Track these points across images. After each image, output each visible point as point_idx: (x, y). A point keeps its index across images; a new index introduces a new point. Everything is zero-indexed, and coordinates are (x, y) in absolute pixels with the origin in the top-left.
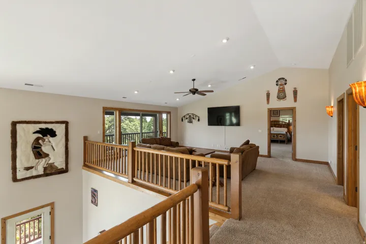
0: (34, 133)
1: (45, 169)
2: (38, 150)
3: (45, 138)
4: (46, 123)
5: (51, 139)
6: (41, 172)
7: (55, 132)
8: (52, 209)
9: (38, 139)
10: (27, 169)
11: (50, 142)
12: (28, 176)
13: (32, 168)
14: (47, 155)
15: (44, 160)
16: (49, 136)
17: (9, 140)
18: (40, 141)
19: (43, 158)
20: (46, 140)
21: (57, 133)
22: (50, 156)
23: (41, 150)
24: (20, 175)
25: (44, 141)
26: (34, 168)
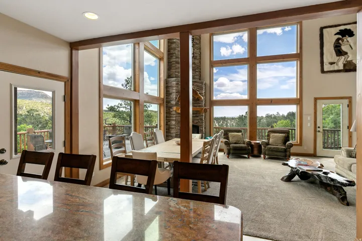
0: (335, 34)
1: (345, 65)
2: (339, 48)
3: (344, 38)
4: (344, 25)
5: (349, 39)
6: (341, 68)
7: (353, 32)
8: (350, 102)
9: (338, 39)
10: (332, 63)
11: (348, 42)
12: (332, 69)
13: (334, 63)
14: (346, 53)
15: (343, 57)
16: (347, 36)
17: (318, 42)
18: (340, 41)
19: (342, 55)
20: (345, 40)
21: (354, 33)
22: (349, 54)
23: (341, 49)
24: (326, 68)
25: (343, 41)
26: (335, 64)
